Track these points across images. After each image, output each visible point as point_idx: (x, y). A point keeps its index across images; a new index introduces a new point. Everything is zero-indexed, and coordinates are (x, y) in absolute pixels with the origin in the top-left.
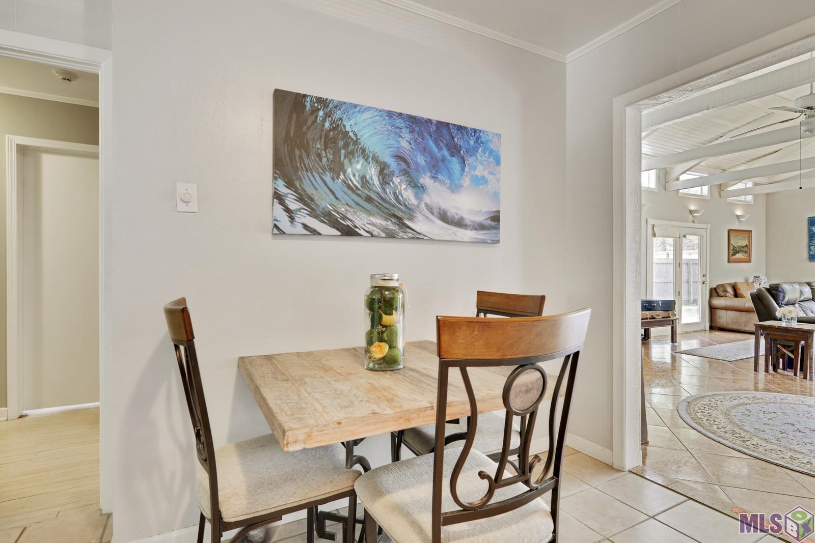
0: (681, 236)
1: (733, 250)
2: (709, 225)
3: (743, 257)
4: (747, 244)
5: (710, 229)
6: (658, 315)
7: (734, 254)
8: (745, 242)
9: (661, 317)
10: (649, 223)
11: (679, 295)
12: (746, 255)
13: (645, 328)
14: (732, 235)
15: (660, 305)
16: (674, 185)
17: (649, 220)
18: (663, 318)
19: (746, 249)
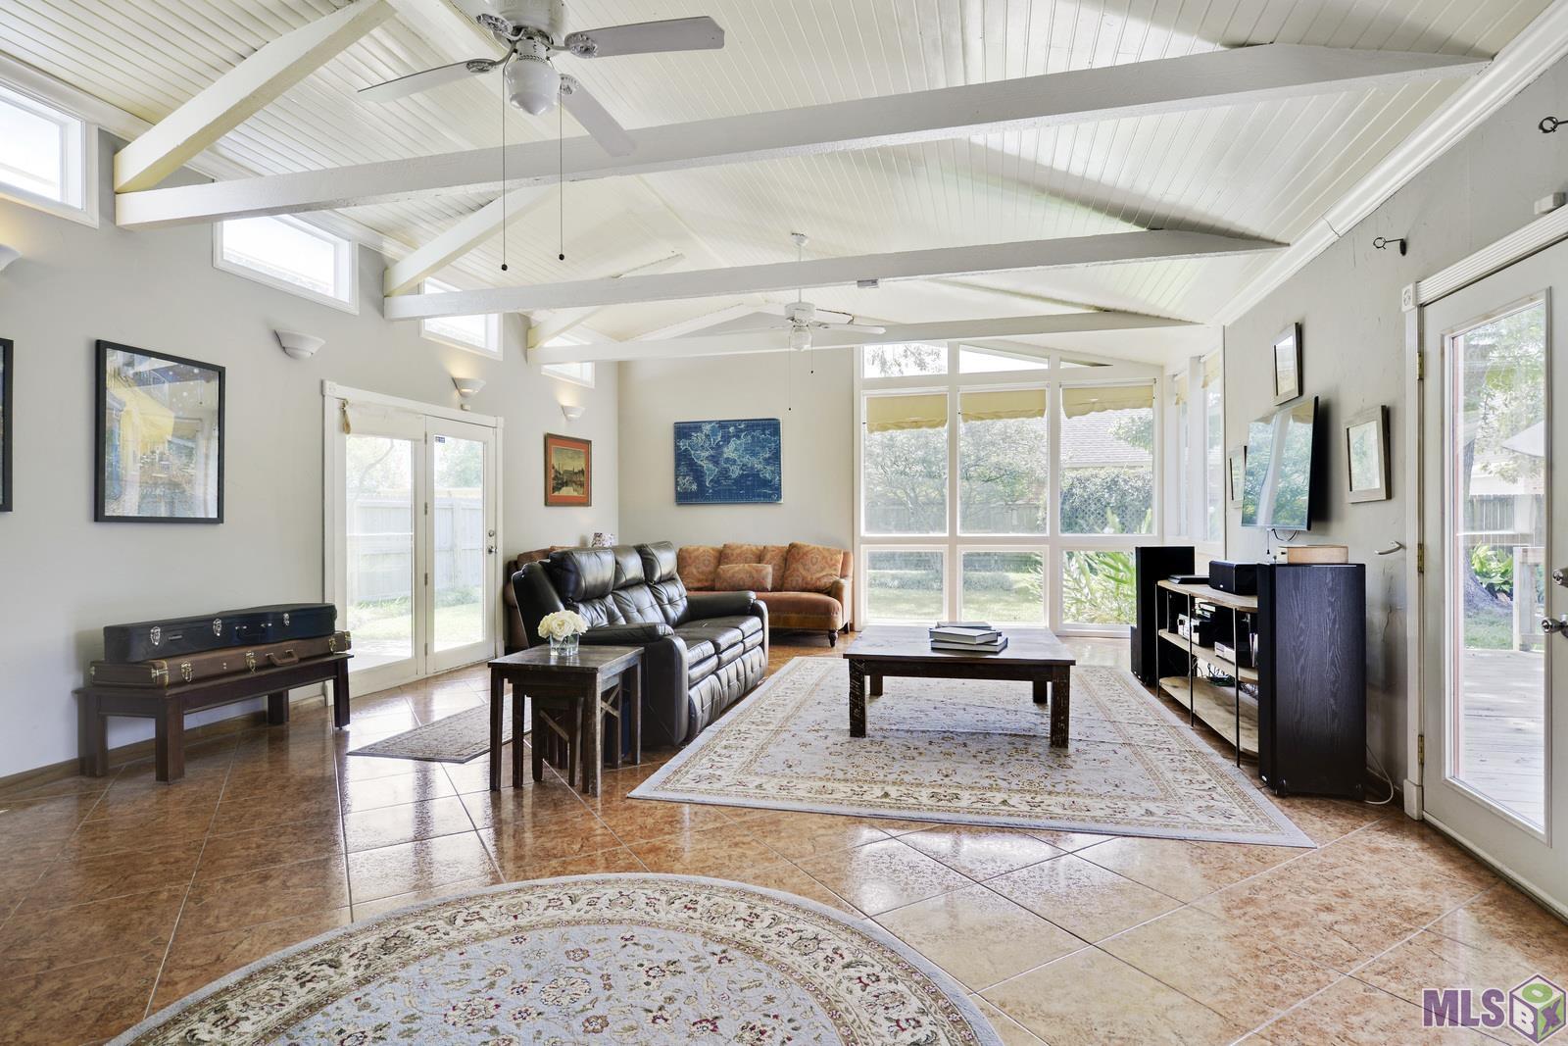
0: (432, 437)
1: (555, 478)
2: (501, 420)
3: (576, 494)
4: (584, 466)
5: (504, 429)
6: (290, 655)
7: (557, 488)
8: (577, 465)
9: (296, 659)
10: (327, 392)
11: (426, 583)
12: (581, 490)
13: (272, 692)
14: (553, 447)
15: (287, 622)
16: (404, 305)
17: (328, 384)
18: (302, 660)
19: (581, 479)
